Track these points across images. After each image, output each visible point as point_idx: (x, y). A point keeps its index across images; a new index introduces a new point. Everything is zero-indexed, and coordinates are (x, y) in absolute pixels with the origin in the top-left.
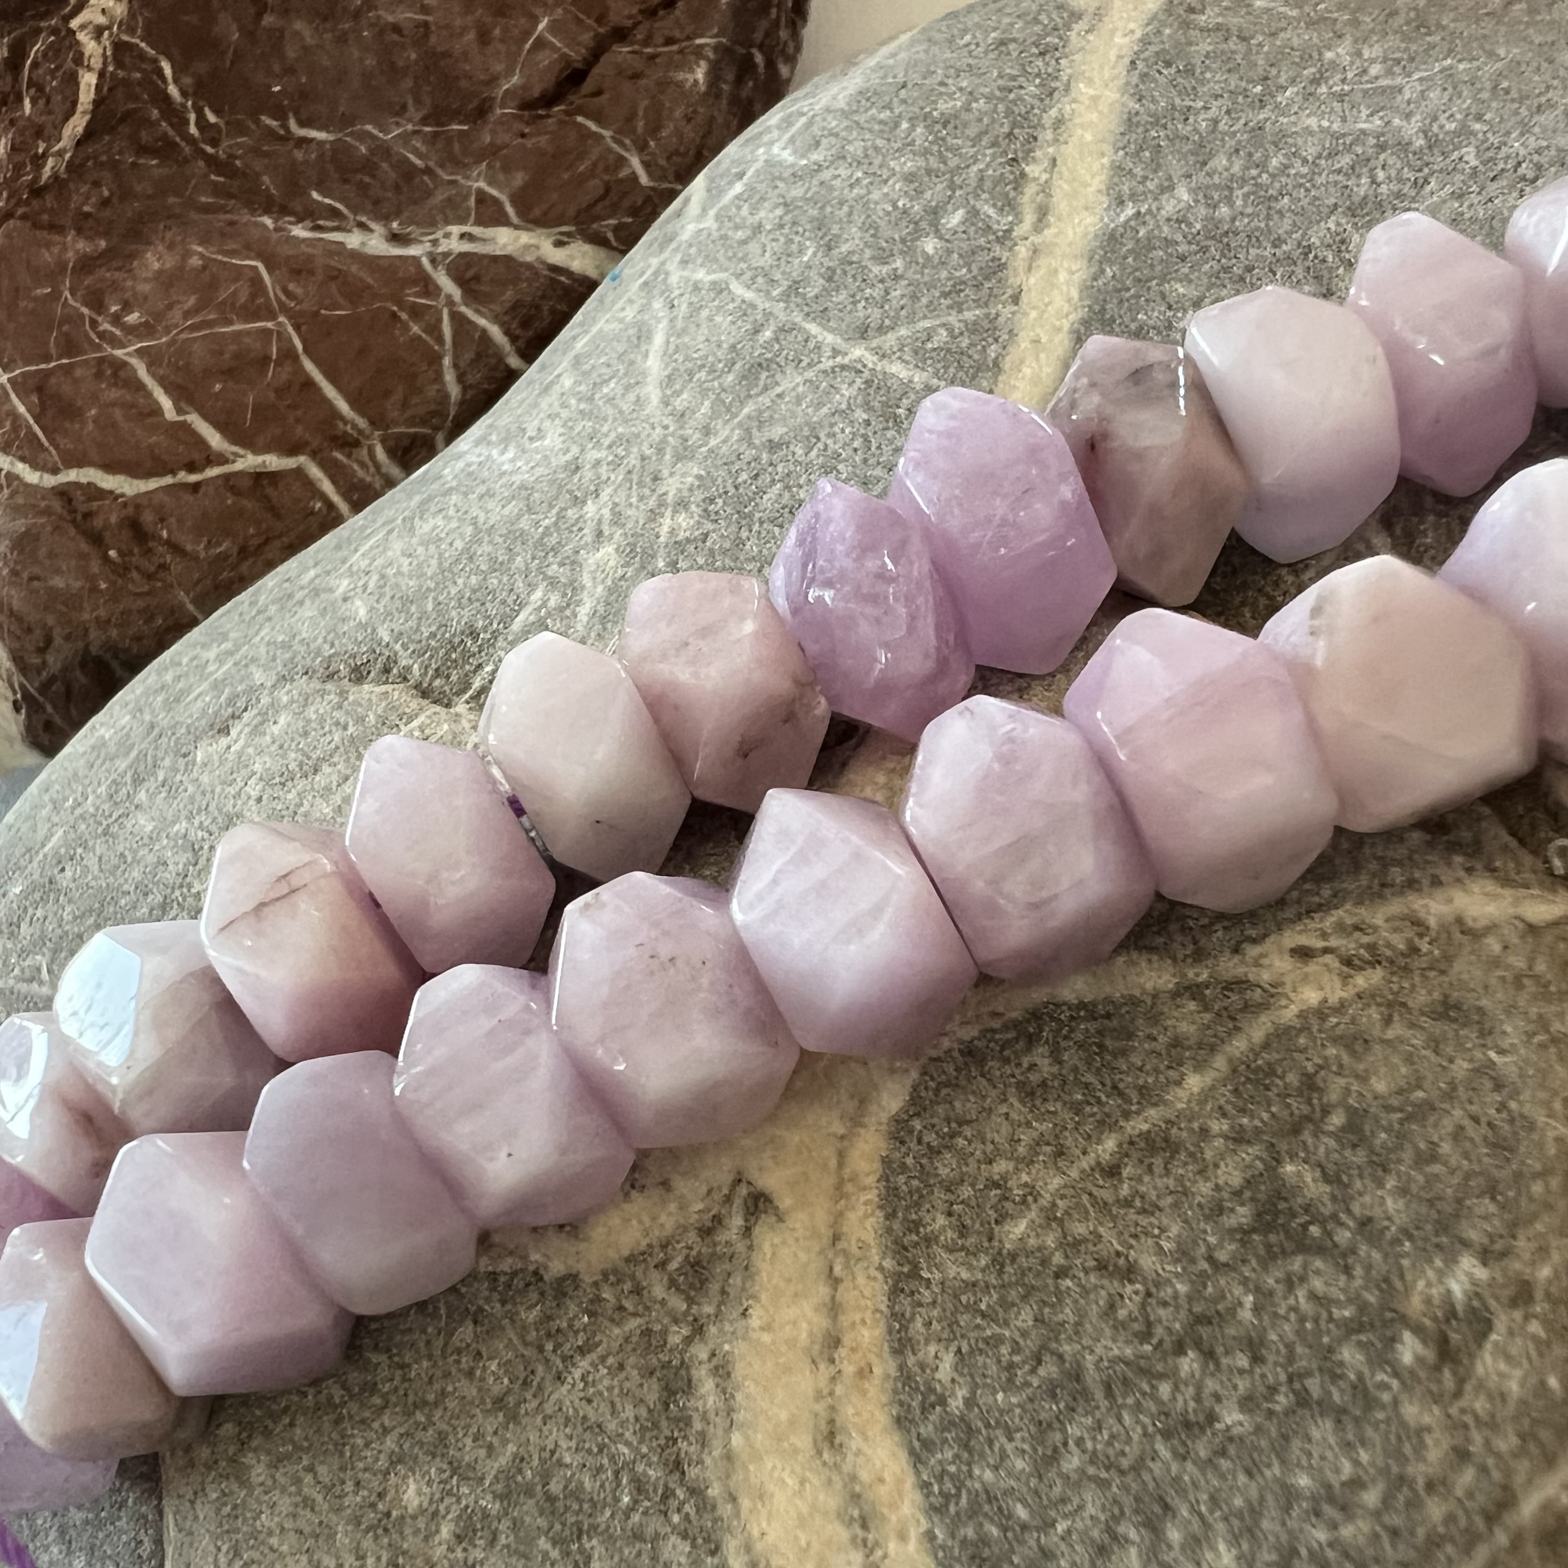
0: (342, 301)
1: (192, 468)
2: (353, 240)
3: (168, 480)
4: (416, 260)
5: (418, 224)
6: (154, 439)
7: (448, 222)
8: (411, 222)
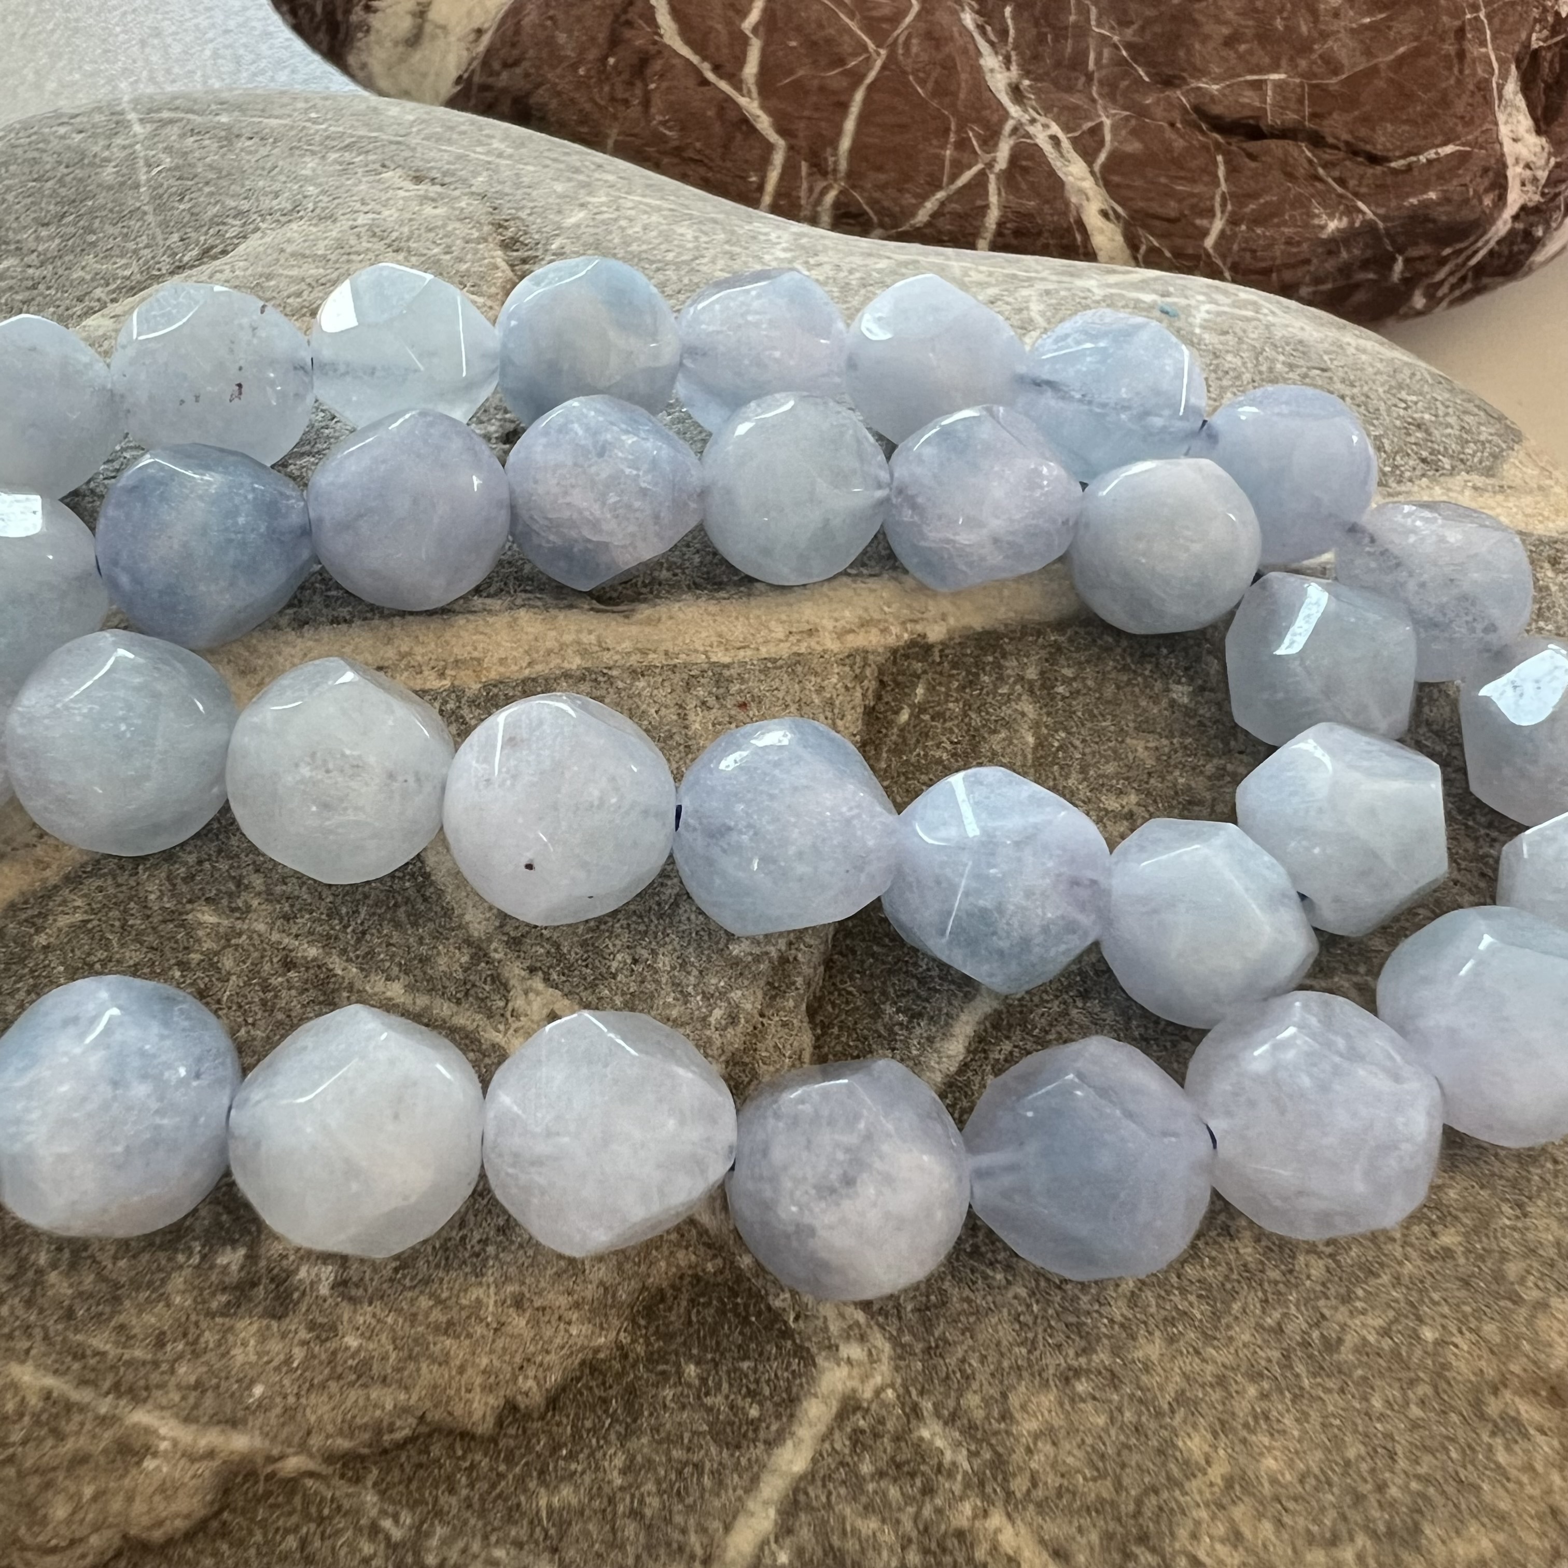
0: (930, 85)
1: (716, 69)
2: (990, 61)
3: (695, 59)
4: (1006, 115)
5: (1038, 99)
6: (719, 27)
7: (1057, 120)
8: (1038, 92)
